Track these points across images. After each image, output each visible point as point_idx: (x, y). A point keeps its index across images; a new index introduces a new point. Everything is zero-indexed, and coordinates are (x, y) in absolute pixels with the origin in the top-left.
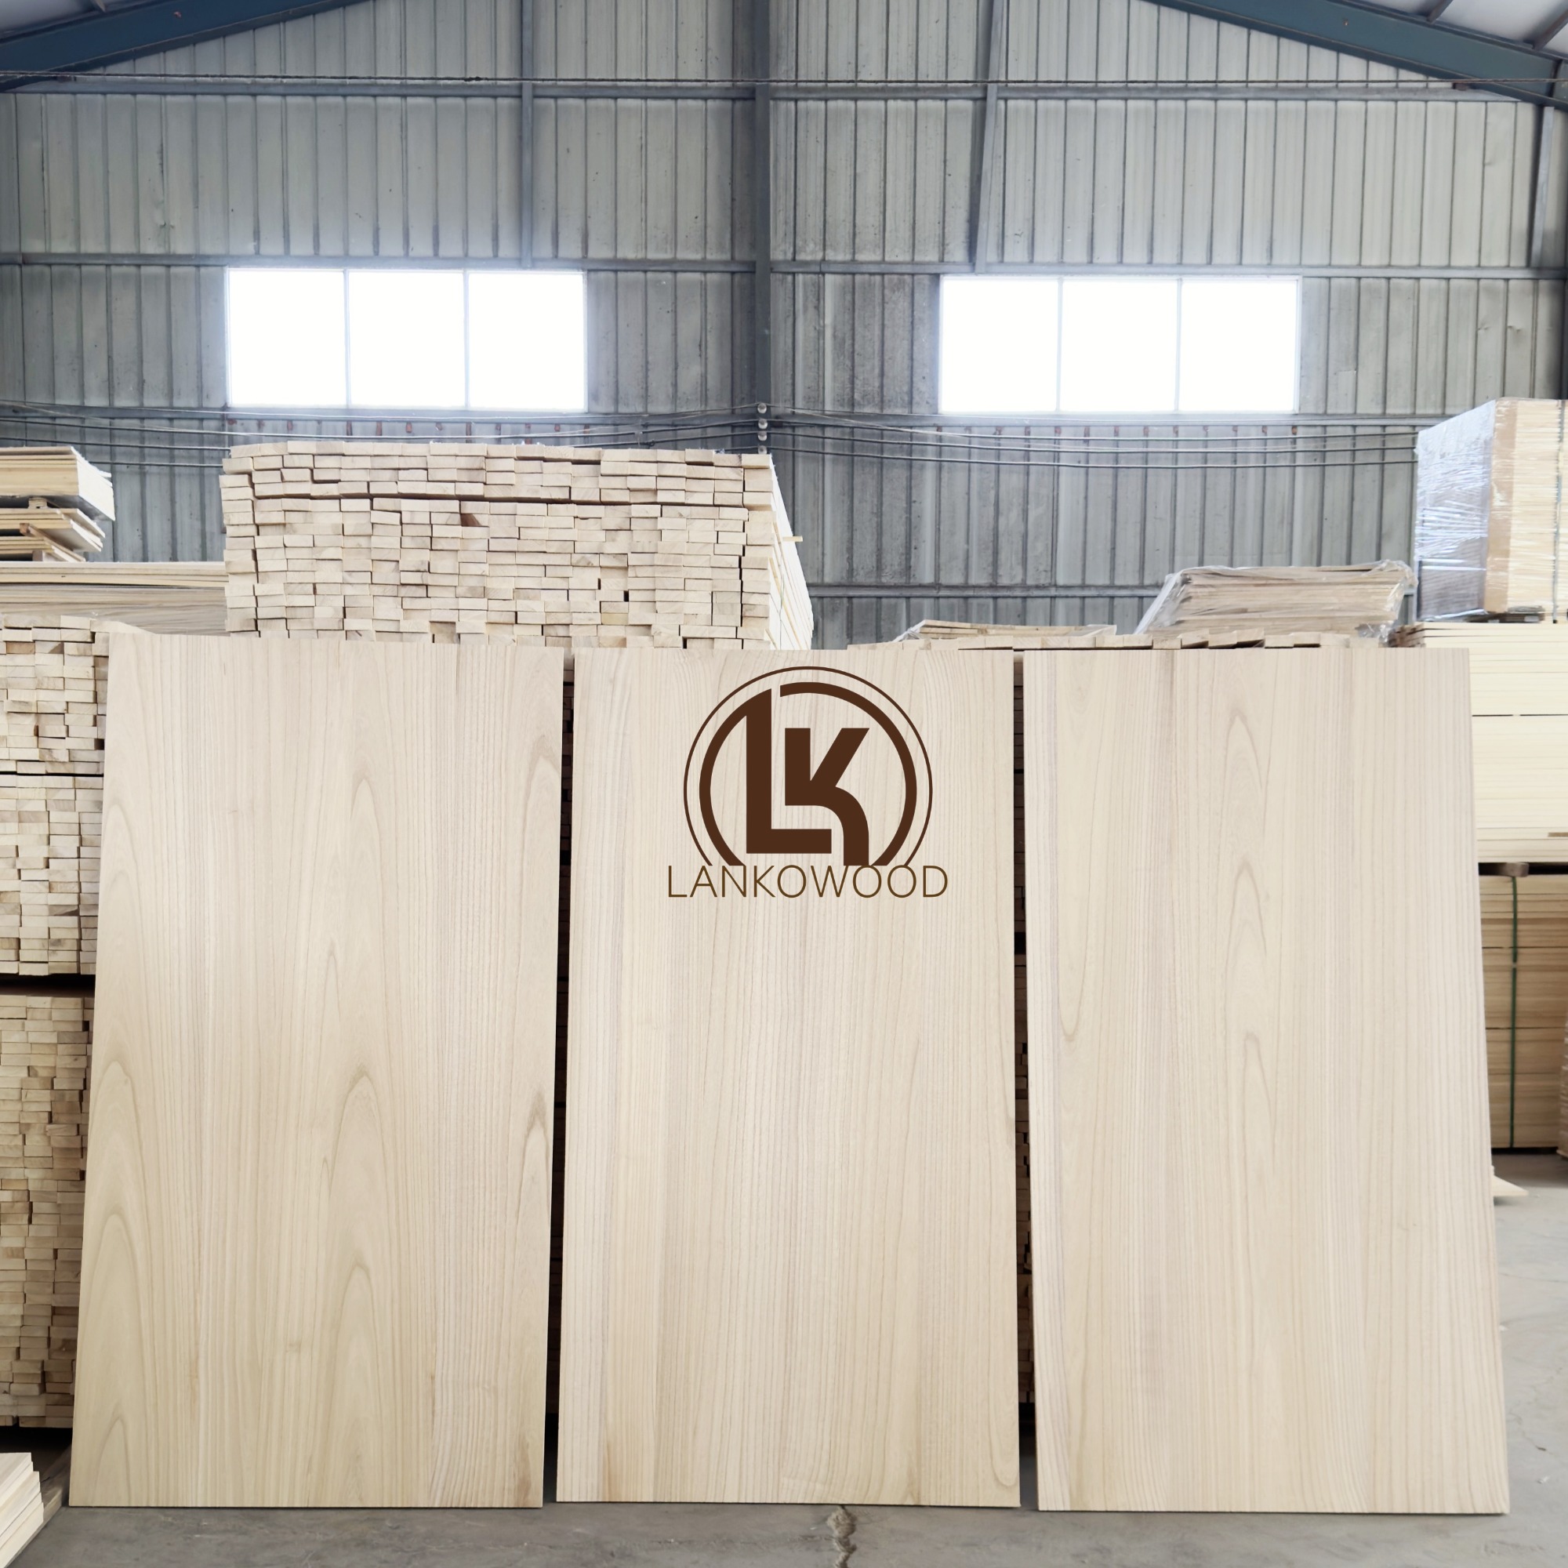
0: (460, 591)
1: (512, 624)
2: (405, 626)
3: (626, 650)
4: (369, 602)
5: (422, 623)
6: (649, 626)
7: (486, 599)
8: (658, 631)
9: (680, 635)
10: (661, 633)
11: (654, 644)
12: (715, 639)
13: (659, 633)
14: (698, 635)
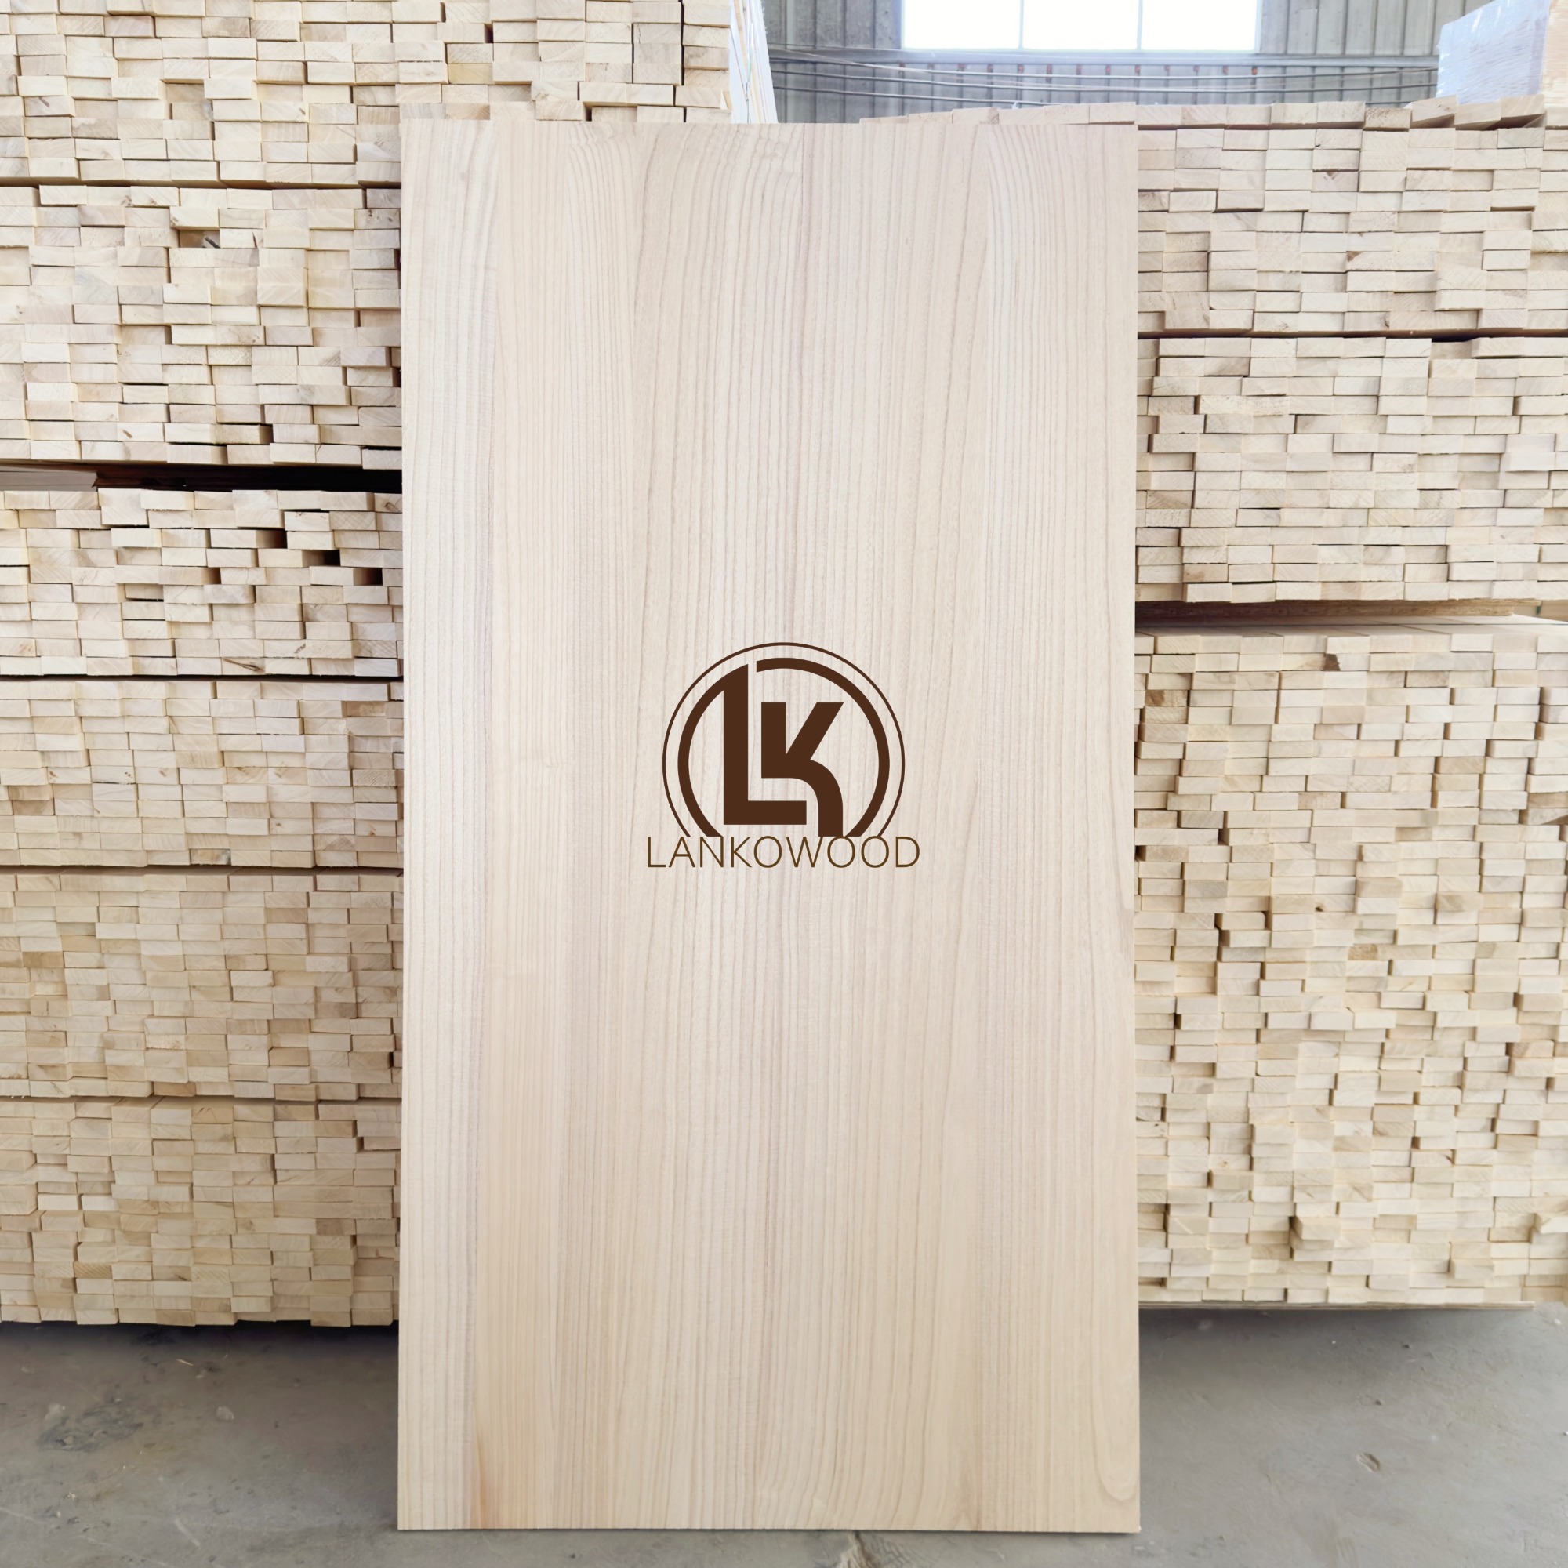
0: (209, 24)
1: (299, 84)
2: (120, 87)
3: (488, 124)
4: (60, 45)
5: (148, 82)
6: (528, 85)
7: (254, 40)
8: (543, 93)
9: (579, 99)
10: (547, 95)
11: (535, 115)
12: (639, 108)
13: (545, 96)
14: (610, 100)
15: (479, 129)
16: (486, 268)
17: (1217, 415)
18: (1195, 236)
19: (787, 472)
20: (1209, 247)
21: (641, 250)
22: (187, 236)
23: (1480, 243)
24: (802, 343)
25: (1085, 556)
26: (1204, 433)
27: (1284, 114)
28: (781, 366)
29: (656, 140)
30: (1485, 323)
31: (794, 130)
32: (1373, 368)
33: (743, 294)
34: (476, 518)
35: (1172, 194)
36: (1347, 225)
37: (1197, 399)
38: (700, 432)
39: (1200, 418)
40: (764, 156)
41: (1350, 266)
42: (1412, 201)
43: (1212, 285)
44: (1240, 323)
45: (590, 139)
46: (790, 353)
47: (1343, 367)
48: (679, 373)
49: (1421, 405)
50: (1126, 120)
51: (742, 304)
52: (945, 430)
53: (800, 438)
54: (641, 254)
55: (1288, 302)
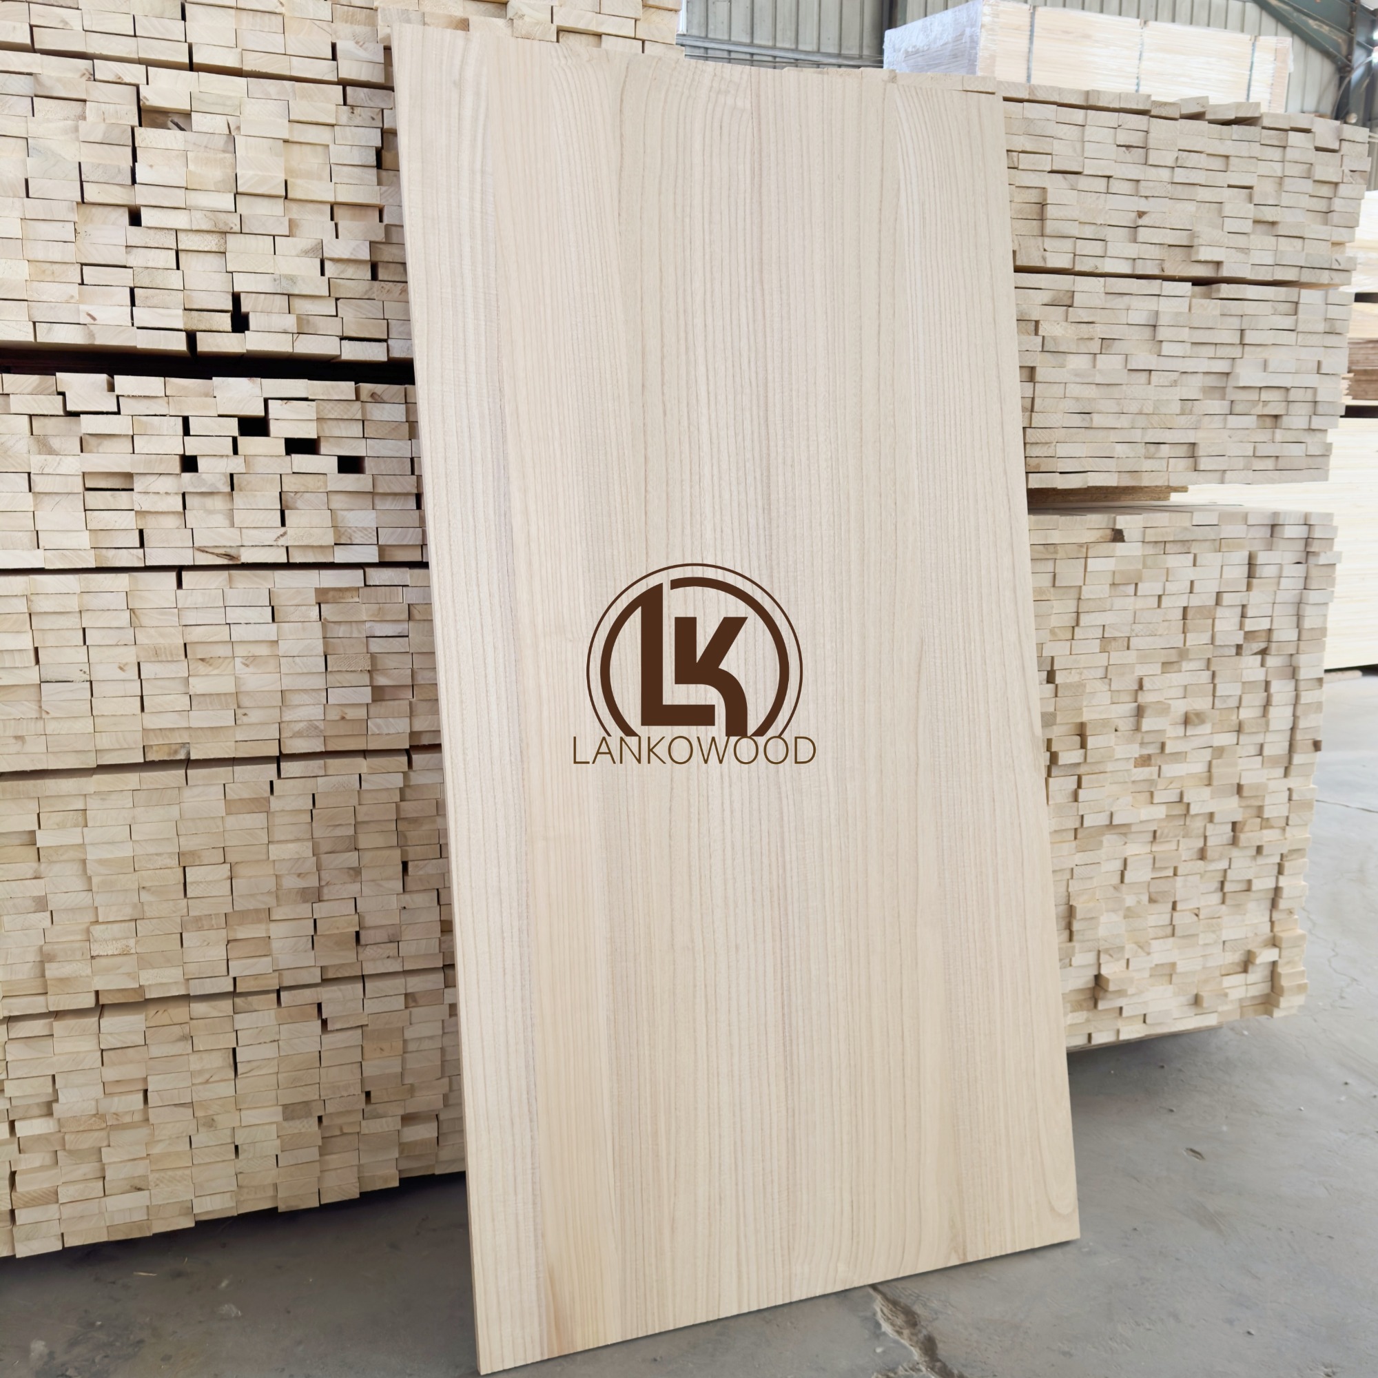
3: (470, 36)
8: (520, 13)
9: (552, 22)
10: (524, 15)
11: (513, 31)
12: (603, 36)
13: (522, 17)
14: (581, 26)
15: (467, 40)
16: (483, 172)
17: (1051, 337)
18: (1034, 190)
19: (757, 373)
20: (1045, 199)
21: (621, 167)
22: (149, 116)
23: (1220, 211)
24: (762, 259)
25: (989, 449)
26: (1042, 351)
27: (1099, 98)
28: (746, 279)
29: (627, 68)
30: (1225, 272)
31: (742, 72)
32: (1152, 304)
33: (710, 213)
34: (489, 409)
35: (1021, 154)
36: (1137, 190)
37: (1037, 322)
38: (682, 335)
39: (1039, 339)
40: (719, 92)
41: (1140, 222)
42: (1180, 175)
43: (1048, 231)
44: (1063, 262)
45: (570, 61)
46: (752, 267)
47: (1135, 302)
48: (661, 281)
49: (1185, 334)
50: (990, 91)
51: (710, 222)
52: (879, 340)
53: (765, 343)
54: (621, 170)
55: (1097, 248)
